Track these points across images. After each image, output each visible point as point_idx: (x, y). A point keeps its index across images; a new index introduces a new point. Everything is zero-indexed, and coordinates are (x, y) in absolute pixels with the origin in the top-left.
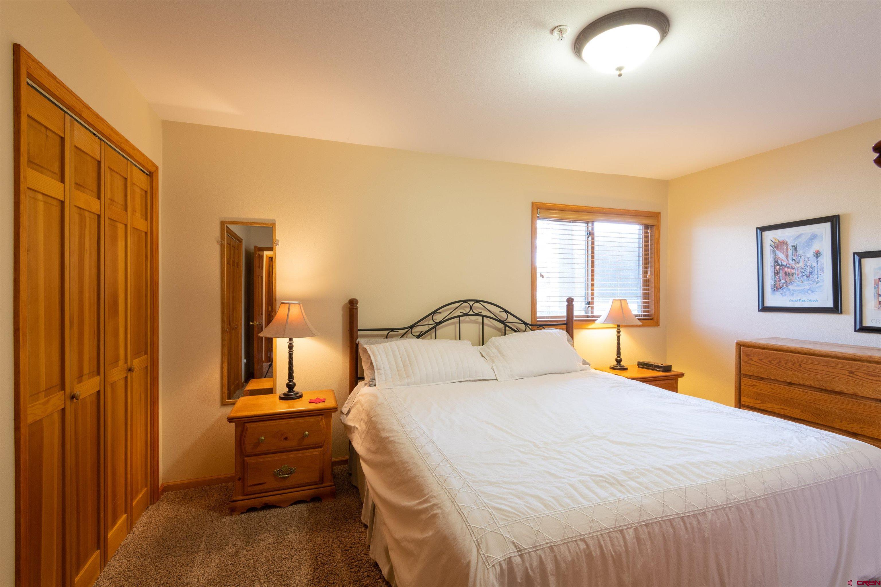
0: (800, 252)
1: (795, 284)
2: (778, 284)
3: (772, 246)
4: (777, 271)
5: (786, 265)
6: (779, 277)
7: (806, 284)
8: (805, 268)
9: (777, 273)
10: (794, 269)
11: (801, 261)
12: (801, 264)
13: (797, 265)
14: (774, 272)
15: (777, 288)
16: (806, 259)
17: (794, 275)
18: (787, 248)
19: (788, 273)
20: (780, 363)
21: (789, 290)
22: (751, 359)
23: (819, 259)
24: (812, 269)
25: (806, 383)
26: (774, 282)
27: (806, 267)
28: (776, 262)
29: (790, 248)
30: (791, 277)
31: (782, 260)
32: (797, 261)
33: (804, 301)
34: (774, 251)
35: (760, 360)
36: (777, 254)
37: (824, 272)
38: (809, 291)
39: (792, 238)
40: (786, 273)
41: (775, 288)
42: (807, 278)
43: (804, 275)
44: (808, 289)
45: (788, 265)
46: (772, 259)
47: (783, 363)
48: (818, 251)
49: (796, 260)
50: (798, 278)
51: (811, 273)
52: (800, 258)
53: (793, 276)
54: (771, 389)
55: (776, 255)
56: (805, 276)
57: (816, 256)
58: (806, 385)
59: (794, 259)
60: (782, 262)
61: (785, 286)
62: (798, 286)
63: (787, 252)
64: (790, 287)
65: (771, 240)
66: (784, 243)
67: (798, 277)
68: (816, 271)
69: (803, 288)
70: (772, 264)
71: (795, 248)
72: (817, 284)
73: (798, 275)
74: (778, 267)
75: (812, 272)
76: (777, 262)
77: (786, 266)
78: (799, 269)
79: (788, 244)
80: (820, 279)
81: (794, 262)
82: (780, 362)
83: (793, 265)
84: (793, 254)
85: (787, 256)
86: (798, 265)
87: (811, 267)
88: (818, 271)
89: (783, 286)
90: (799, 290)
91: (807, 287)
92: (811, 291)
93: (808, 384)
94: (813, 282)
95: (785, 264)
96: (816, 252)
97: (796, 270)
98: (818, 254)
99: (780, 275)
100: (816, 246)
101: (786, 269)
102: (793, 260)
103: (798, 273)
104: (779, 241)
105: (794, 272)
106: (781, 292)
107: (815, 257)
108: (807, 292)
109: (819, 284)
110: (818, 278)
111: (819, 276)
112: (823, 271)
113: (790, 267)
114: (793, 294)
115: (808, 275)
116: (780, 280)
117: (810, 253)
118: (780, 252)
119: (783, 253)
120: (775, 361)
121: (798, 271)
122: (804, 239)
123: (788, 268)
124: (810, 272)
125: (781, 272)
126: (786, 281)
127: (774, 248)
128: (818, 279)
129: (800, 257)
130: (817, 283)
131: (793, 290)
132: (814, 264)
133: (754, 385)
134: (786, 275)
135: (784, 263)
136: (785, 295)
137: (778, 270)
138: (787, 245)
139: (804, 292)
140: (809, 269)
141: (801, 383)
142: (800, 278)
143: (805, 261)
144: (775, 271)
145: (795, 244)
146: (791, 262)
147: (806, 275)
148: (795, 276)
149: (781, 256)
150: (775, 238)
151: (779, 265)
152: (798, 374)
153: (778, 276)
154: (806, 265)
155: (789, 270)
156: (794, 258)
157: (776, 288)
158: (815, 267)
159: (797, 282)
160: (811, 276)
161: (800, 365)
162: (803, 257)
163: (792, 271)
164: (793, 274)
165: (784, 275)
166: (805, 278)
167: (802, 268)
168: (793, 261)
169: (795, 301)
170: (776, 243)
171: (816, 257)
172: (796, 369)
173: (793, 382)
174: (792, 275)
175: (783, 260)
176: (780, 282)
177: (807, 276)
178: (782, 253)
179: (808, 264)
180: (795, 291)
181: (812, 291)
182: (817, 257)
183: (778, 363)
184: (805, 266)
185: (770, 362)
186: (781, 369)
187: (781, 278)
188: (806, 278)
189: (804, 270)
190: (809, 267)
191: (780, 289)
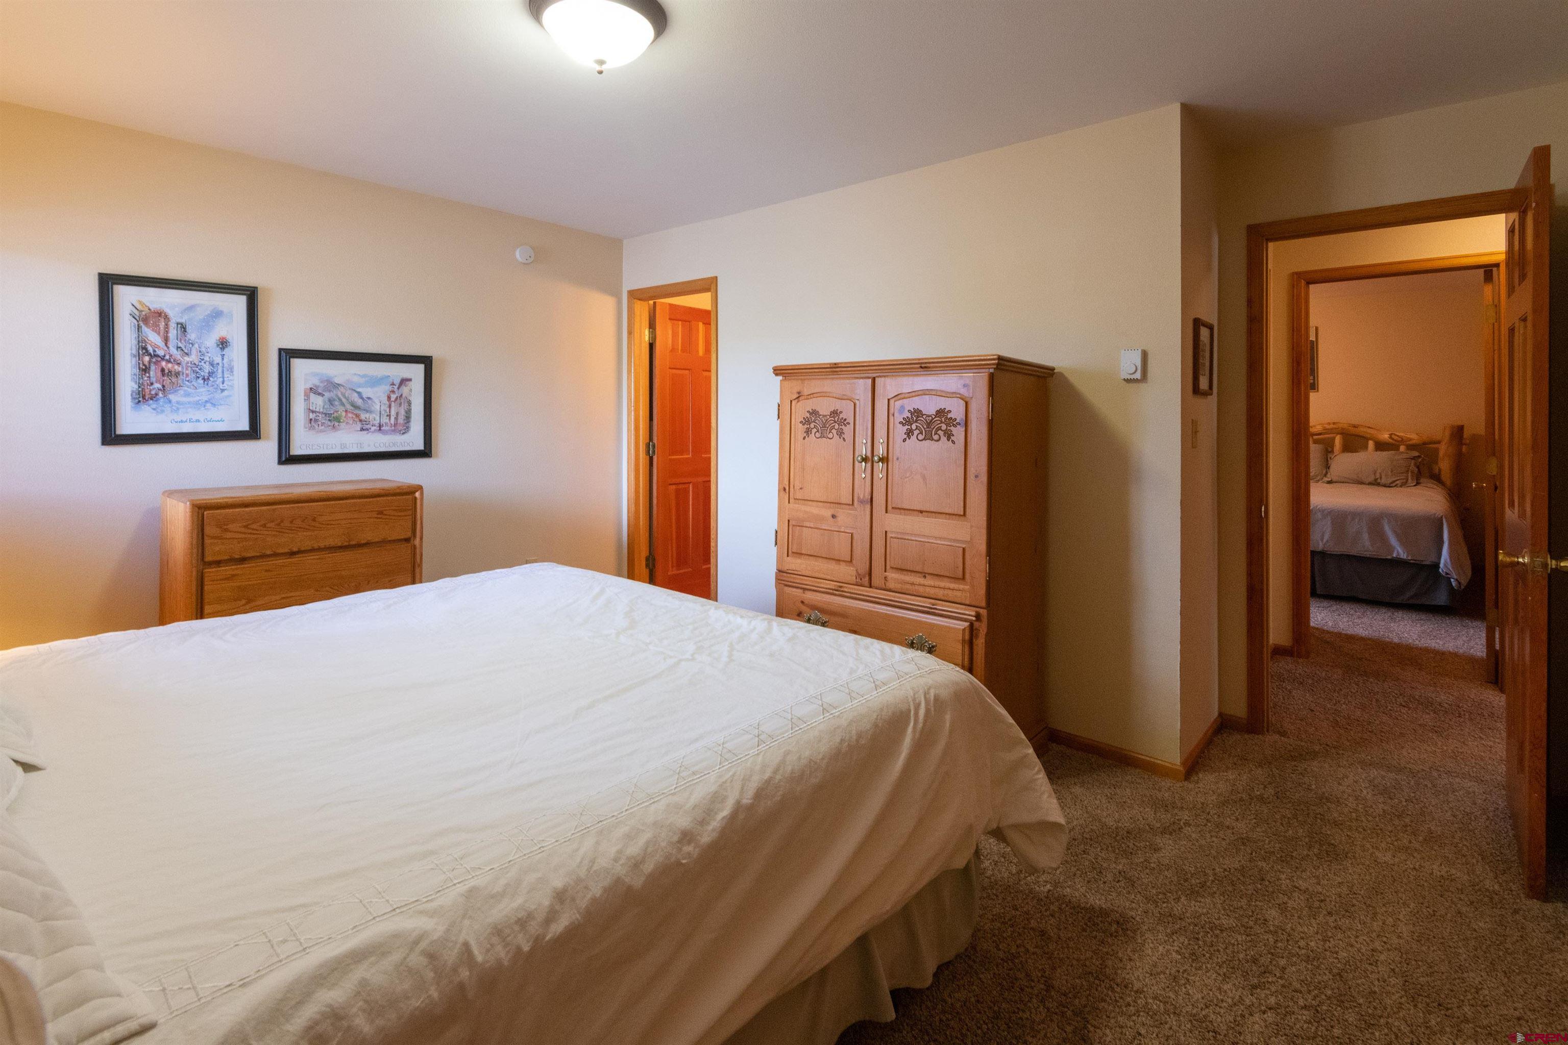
0: (192, 335)
1: (181, 392)
2: (147, 391)
3: (134, 317)
4: (144, 365)
5: (164, 356)
6: (149, 377)
7: (203, 392)
8: (200, 364)
9: (145, 370)
10: (179, 364)
11: (194, 351)
12: (194, 358)
13: (185, 358)
14: (139, 368)
15: (144, 397)
16: (203, 350)
17: (179, 374)
18: (167, 325)
19: (166, 371)
20: (282, 524)
21: (170, 402)
22: (227, 530)
23: (226, 351)
24: (213, 367)
25: (322, 545)
26: (139, 387)
27: (202, 363)
28: (142, 348)
29: (172, 325)
30: (174, 380)
31: (155, 346)
32: (186, 351)
33: (198, 421)
34: (139, 327)
35: (246, 527)
36: (145, 333)
37: (234, 373)
38: (208, 405)
39: (177, 309)
40: (163, 370)
41: (139, 397)
42: (204, 382)
43: (199, 377)
44: (206, 401)
45: (167, 357)
46: (135, 342)
47: (287, 524)
48: (223, 338)
49: (184, 349)
50: (188, 381)
51: (211, 374)
52: (191, 345)
53: (177, 377)
54: (266, 571)
55: (143, 334)
56: (200, 379)
57: (221, 346)
58: (323, 547)
59: (180, 347)
60: (156, 350)
61: (161, 395)
62: (187, 395)
63: (167, 332)
64: (172, 397)
65: (133, 305)
66: (160, 314)
67: (187, 379)
68: (220, 371)
69: (198, 398)
70: (134, 352)
71: (183, 328)
72: (222, 392)
73: (187, 375)
74: (147, 359)
75: (213, 373)
76: (145, 348)
77: (163, 358)
78: (190, 365)
79: (169, 318)
80: (228, 385)
81: (180, 352)
82: (282, 521)
83: (179, 357)
84: (179, 337)
85: (166, 340)
86: (187, 359)
87: (212, 364)
88: (223, 372)
89: (156, 394)
90: (189, 403)
91: (205, 398)
92: (212, 404)
93: (325, 546)
94: (216, 388)
95: (163, 354)
96: (220, 338)
97: (183, 368)
98: (223, 344)
99: (151, 373)
100: (221, 330)
101: (164, 364)
102: (178, 348)
103: (187, 372)
104: (149, 309)
105: (180, 369)
106: (154, 406)
107: (218, 348)
108: (205, 406)
109: (226, 393)
110: (223, 383)
111: (225, 379)
112: (232, 372)
113: (172, 360)
114: (178, 409)
115: (206, 378)
116: (152, 384)
117: (211, 341)
118: (153, 330)
119: (159, 334)
120: (273, 522)
121: (187, 369)
122: (200, 314)
123: (169, 361)
124: (209, 373)
125: (153, 367)
126: (164, 386)
127: (138, 321)
128: (225, 385)
129: (192, 343)
130: (223, 390)
131: (178, 403)
132: (218, 359)
133: (233, 576)
134: (163, 375)
135: (161, 353)
136: (163, 411)
137: (146, 363)
138: (167, 318)
139: (199, 405)
140: (207, 367)
141: (316, 546)
142: (191, 382)
143: (200, 352)
144: (141, 366)
145: (183, 321)
146: (173, 350)
147: (202, 377)
148: (181, 377)
149: (153, 338)
150: (140, 302)
151: (150, 355)
152: (309, 533)
153: (148, 375)
154: (203, 360)
155: (170, 365)
156: (180, 345)
157: (142, 397)
158: (218, 364)
159: (186, 388)
160: (211, 379)
161: (314, 520)
162: (196, 346)
163: (176, 367)
164: (177, 374)
165: (159, 374)
166: (200, 381)
167: (195, 364)
168: (177, 350)
169: (182, 421)
170: (142, 311)
171: (221, 348)
172: (307, 527)
173: (303, 549)
174: (175, 374)
175: (158, 347)
176: (151, 388)
177: (204, 379)
178: (156, 332)
179: (207, 359)
180: (182, 404)
181: (214, 405)
182: (223, 349)
183: (279, 525)
184: (200, 362)
185: (264, 526)
186: (284, 533)
187: (153, 380)
188: (202, 381)
189: (199, 367)
190: (207, 363)
191: (151, 399)
